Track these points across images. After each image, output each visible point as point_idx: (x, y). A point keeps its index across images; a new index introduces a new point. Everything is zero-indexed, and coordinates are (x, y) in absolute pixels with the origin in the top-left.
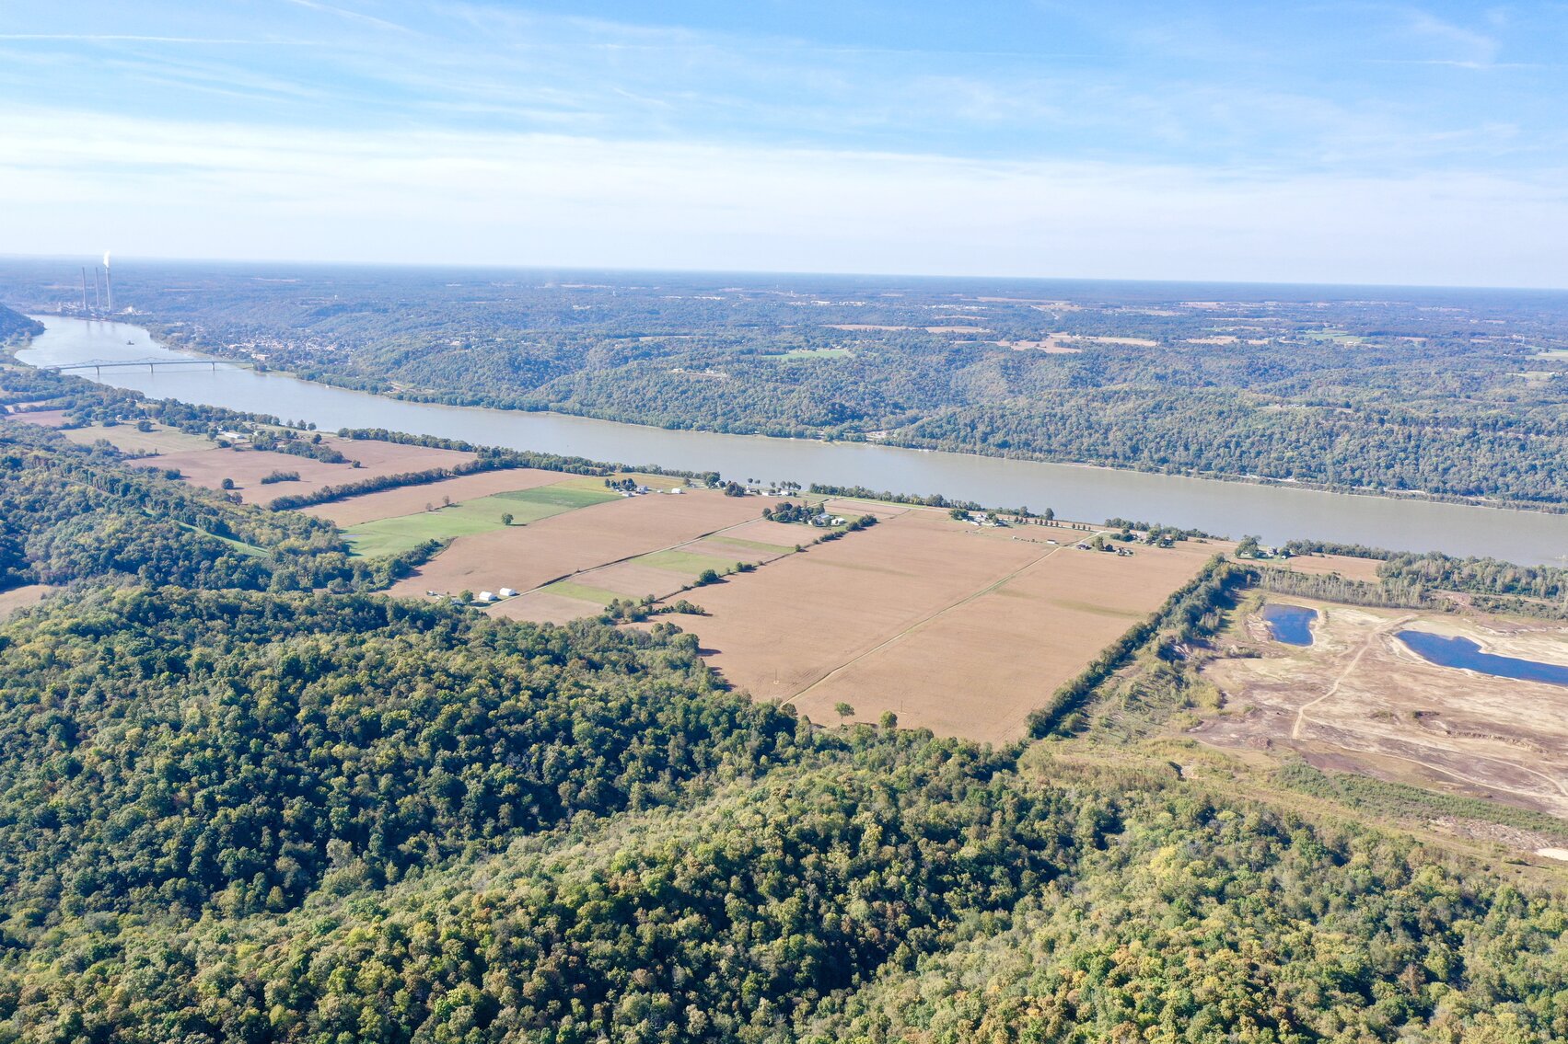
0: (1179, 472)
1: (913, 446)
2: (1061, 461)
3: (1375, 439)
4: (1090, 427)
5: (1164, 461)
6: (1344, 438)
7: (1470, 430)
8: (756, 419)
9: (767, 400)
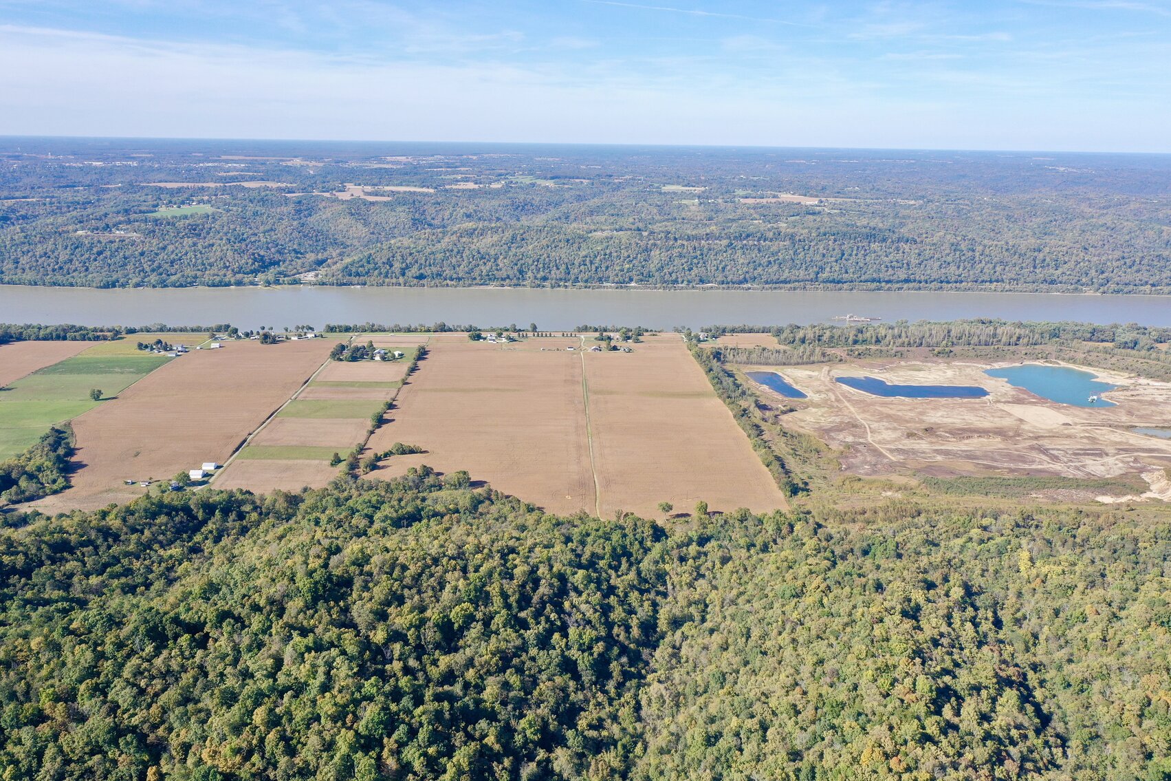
0: (559, 286)
1: (345, 284)
2: (470, 285)
3: (675, 252)
4: (482, 258)
5: (545, 279)
6: (655, 253)
7: (728, 241)
8: (189, 272)
9: (191, 254)
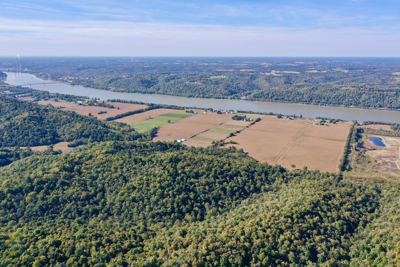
0: (323, 105)
1: (253, 100)
2: (292, 103)
3: (372, 96)
4: (298, 94)
5: (319, 102)
6: (364, 96)
7: (396, 92)
8: (211, 94)
9: (213, 89)
